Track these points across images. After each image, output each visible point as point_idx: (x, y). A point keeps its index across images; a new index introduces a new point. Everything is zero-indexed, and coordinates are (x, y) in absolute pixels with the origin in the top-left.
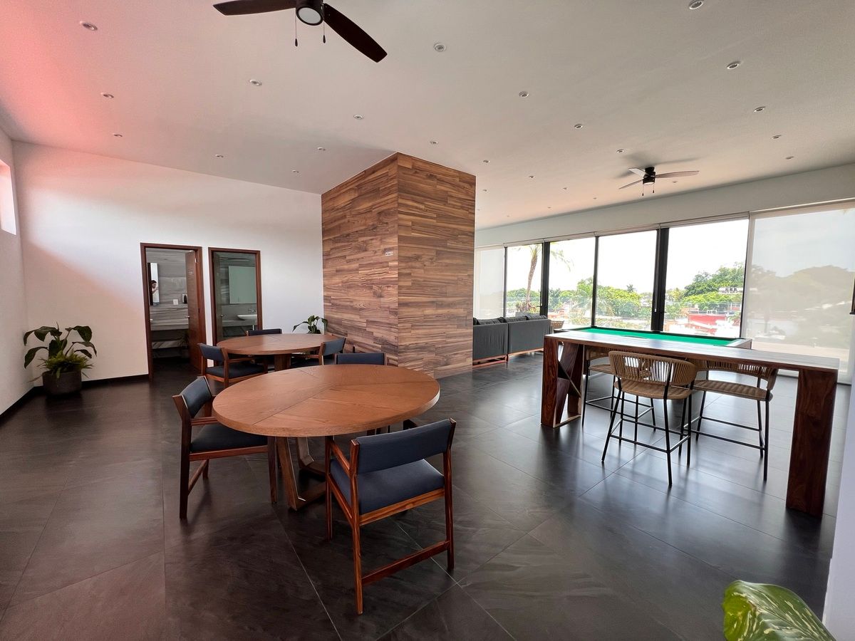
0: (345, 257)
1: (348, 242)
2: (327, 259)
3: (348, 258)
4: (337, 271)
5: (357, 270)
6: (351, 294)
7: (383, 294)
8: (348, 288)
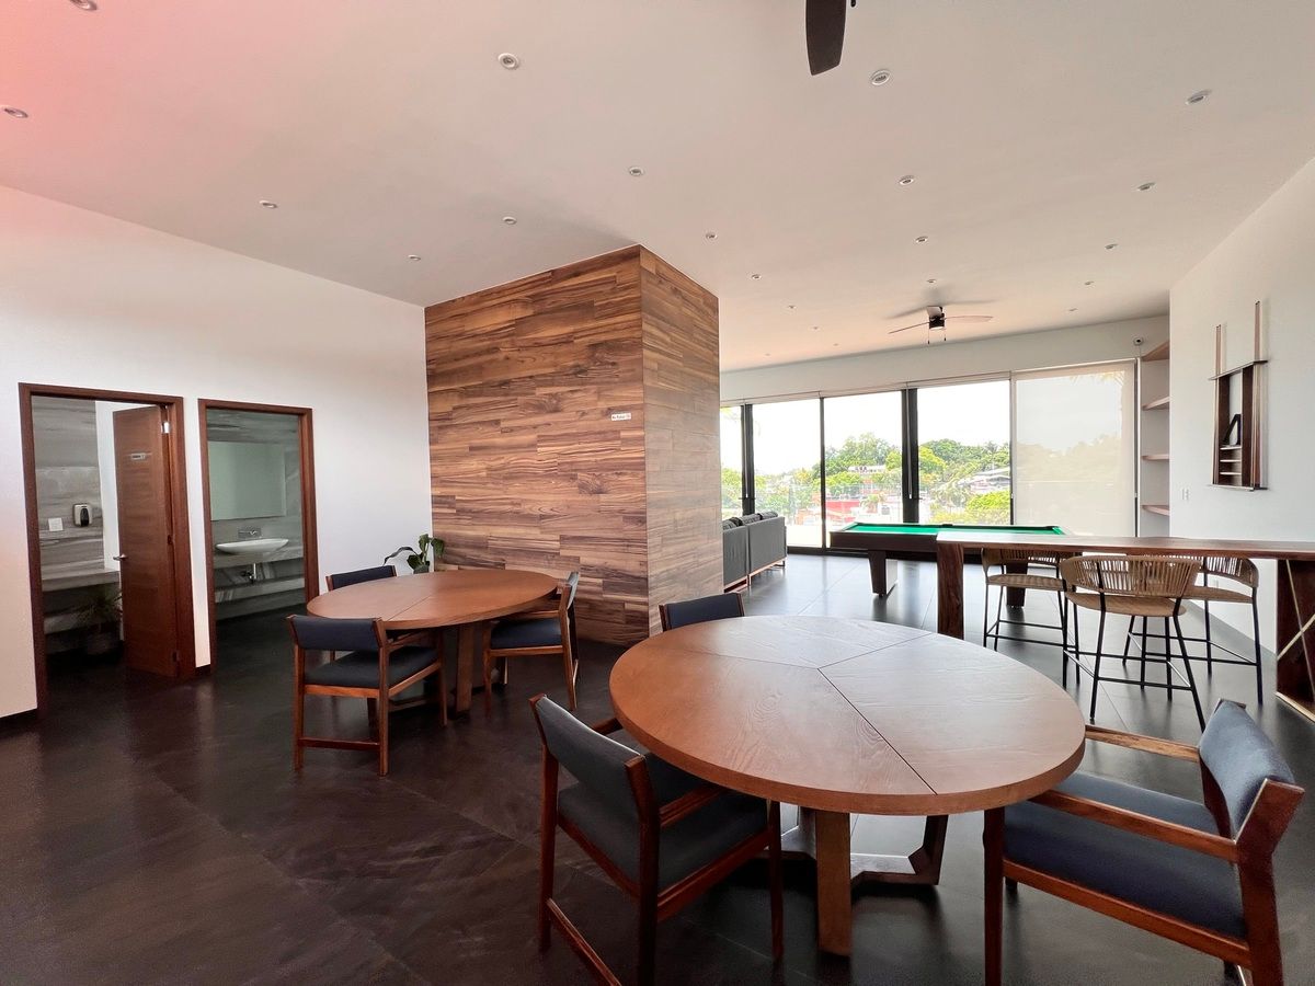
0: (497, 422)
1: (506, 395)
2: (440, 428)
3: (503, 424)
4: (471, 449)
5: (533, 445)
6: (515, 491)
7: (605, 487)
8: (506, 478)
